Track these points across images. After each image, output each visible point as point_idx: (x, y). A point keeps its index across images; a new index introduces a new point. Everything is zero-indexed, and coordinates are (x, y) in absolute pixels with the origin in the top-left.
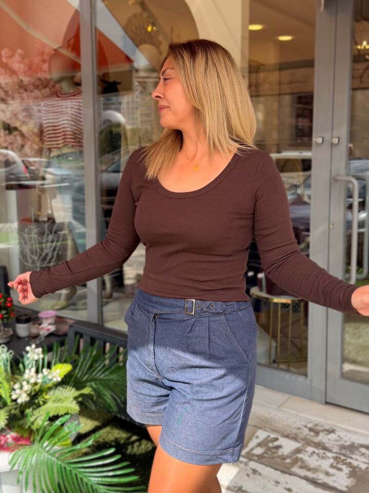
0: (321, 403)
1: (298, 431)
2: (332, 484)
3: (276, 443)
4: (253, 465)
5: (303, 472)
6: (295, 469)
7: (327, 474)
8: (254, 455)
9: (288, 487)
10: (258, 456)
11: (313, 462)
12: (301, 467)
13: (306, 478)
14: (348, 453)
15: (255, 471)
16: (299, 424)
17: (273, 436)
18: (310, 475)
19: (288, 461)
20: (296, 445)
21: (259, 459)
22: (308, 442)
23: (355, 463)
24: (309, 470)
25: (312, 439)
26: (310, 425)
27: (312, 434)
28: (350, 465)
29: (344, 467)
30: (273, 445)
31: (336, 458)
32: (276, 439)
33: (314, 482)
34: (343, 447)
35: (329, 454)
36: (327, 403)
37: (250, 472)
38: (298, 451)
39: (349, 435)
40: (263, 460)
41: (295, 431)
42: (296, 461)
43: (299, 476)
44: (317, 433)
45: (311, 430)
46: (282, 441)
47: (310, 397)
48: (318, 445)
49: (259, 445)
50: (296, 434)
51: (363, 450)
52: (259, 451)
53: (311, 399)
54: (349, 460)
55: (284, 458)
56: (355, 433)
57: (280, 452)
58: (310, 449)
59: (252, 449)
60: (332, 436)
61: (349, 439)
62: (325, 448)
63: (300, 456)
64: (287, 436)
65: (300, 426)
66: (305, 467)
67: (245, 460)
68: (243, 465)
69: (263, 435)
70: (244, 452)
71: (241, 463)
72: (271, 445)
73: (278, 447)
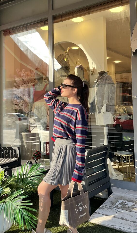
1: (133, 200)
4: (118, 210)
8: (118, 207)
9: (131, 215)
10: (120, 207)
15: (119, 211)
16: (133, 198)
17: (124, 201)
19: (131, 208)
20: (133, 204)
21: (120, 208)
32: (126, 202)
37: (117, 212)
40: (122, 208)
42: (133, 208)
46: (127, 203)
49: (120, 204)
50: (133, 201)
52: (120, 206)
55: (129, 207)
57: (127, 206)
59: (117, 205)
63: (135, 206)
64: (130, 201)
65: (134, 198)
67: (115, 208)
68: (115, 210)
69: (120, 201)
70: (114, 206)
71: (114, 209)
72: (124, 204)
73: (126, 204)
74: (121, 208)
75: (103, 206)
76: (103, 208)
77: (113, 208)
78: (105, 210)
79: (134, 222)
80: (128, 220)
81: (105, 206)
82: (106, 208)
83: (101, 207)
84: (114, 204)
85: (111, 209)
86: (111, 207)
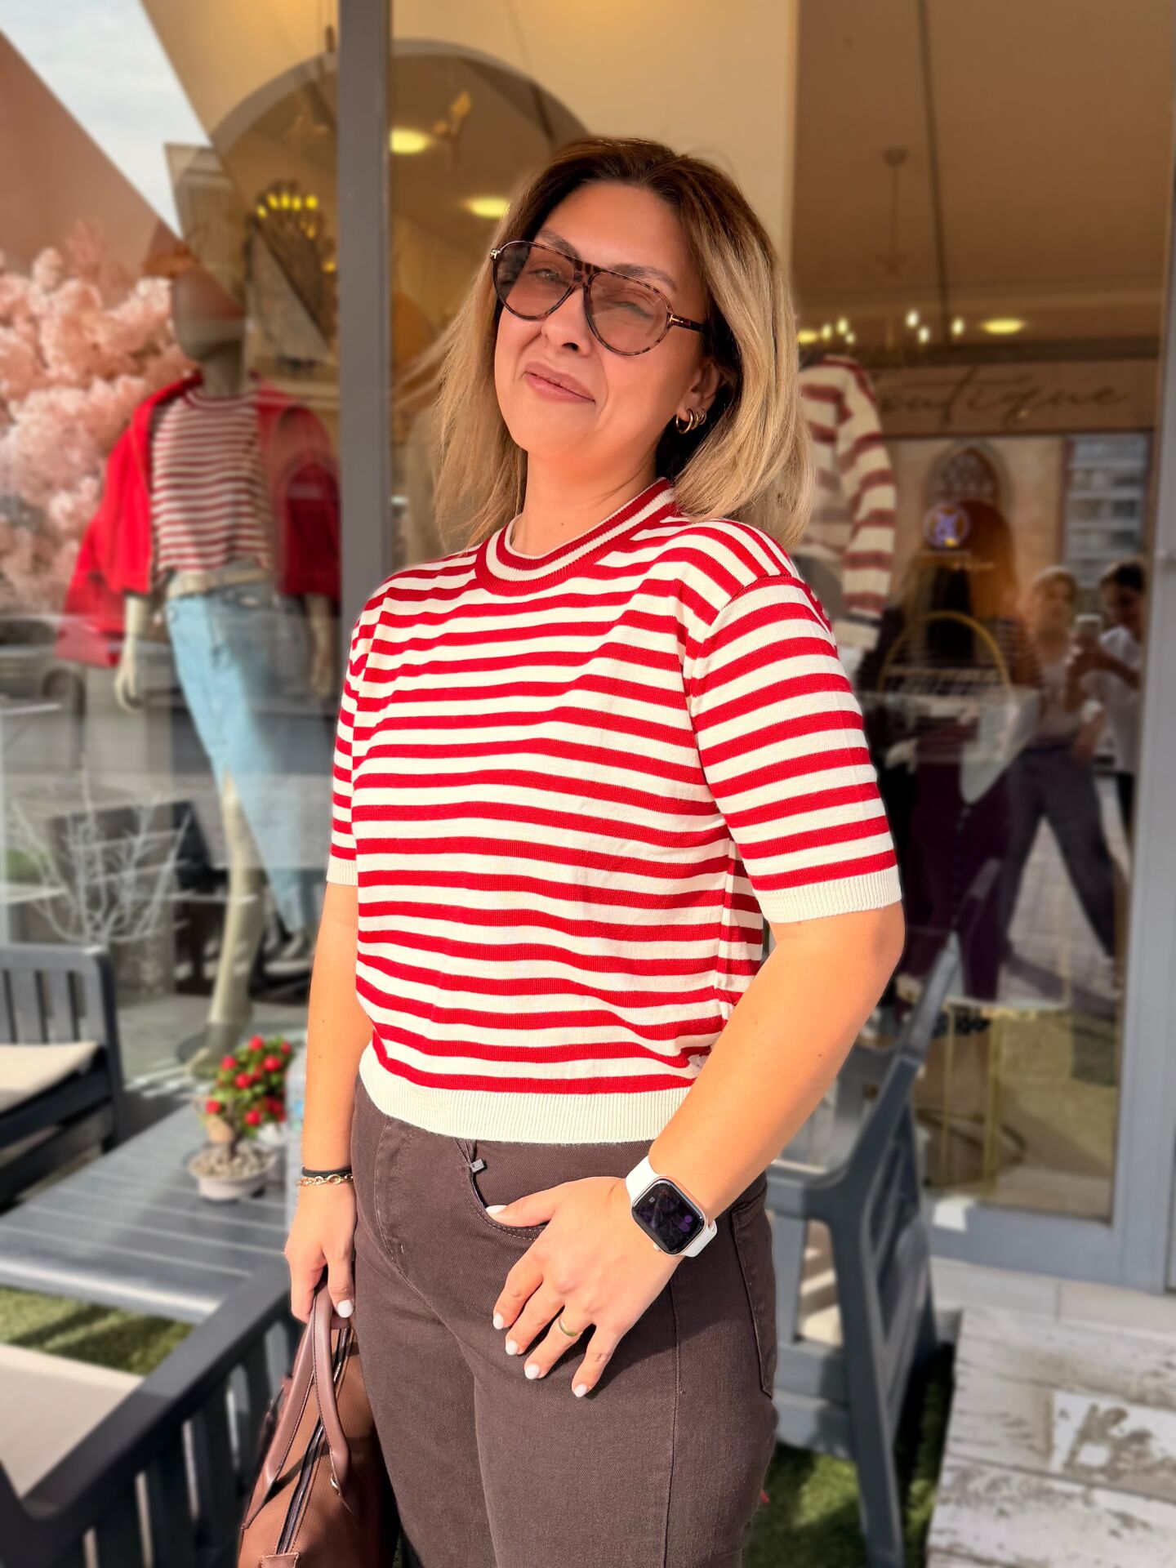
0: (1151, 1291)
1: (1159, 1382)
3: (1127, 1427)
4: (1105, 1499)
8: (1090, 1470)
10: (1102, 1470)
15: (1127, 1520)
17: (1106, 1404)
21: (1111, 1479)
30: (1122, 1430)
32: (1120, 1415)
36: (1169, 1291)
37: (1115, 1524)
40: (1126, 1482)
41: (1150, 1383)
46: (1138, 1418)
47: (1116, 1279)
49: (1085, 1435)
50: (1159, 1391)
52: (1095, 1455)
53: (1121, 1282)
57: (1156, 1450)
59: (1073, 1453)
64: (1141, 1400)
65: (1153, 1366)
67: (1077, 1489)
68: (1078, 1505)
69: (1074, 1407)
70: (1057, 1463)
71: (1069, 1496)
72: (1115, 1432)
73: (1141, 1437)
74: (1112, 1476)
75: (965, 1476)
76: (977, 1496)
77: (1058, 1486)
78: (1002, 1513)
81: (981, 1473)
82: (994, 1485)
83: (951, 1488)
84: (1039, 1442)
85: (1043, 1494)
86: (1034, 1481)
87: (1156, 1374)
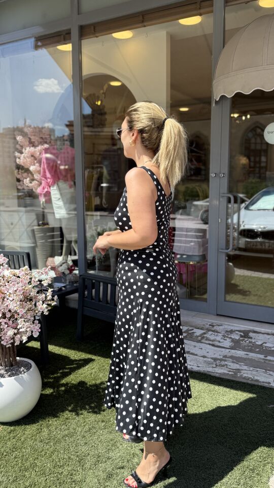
0: (215, 315)
2: (222, 346)
3: (192, 331)
5: (207, 342)
6: (202, 341)
7: (219, 342)
9: (200, 347)
11: (212, 338)
12: (206, 340)
13: (209, 344)
14: (229, 334)
16: (203, 323)
17: (190, 328)
18: (211, 342)
19: (200, 338)
20: (203, 331)
22: (208, 330)
23: (233, 337)
24: (210, 341)
25: (211, 329)
26: (209, 324)
27: (211, 327)
28: (231, 338)
29: (228, 339)
31: (223, 336)
32: (193, 330)
33: (213, 345)
34: (227, 331)
35: (219, 334)
36: (217, 315)
38: (205, 333)
39: (229, 327)
41: (202, 326)
42: (203, 337)
43: (205, 343)
44: (213, 326)
45: (210, 325)
46: (195, 330)
47: (208, 313)
48: (213, 331)
51: (237, 332)
53: (209, 313)
54: (230, 336)
55: (198, 337)
56: (233, 326)
57: (195, 334)
58: (210, 333)
60: (221, 327)
61: (229, 328)
62: (218, 332)
63: (205, 335)
64: (198, 328)
66: (207, 339)
69: (185, 328)
72: (190, 332)
79: (204, 357)
80: (196, 355)
87: (204, 325)
